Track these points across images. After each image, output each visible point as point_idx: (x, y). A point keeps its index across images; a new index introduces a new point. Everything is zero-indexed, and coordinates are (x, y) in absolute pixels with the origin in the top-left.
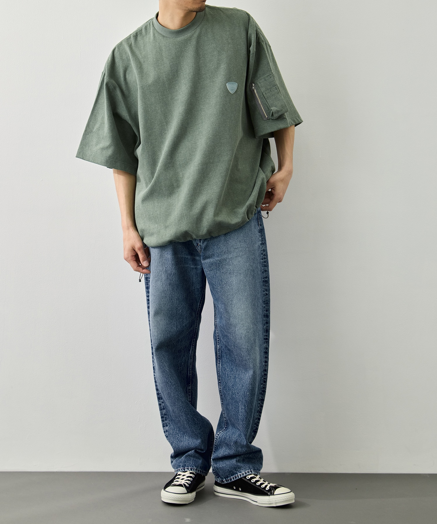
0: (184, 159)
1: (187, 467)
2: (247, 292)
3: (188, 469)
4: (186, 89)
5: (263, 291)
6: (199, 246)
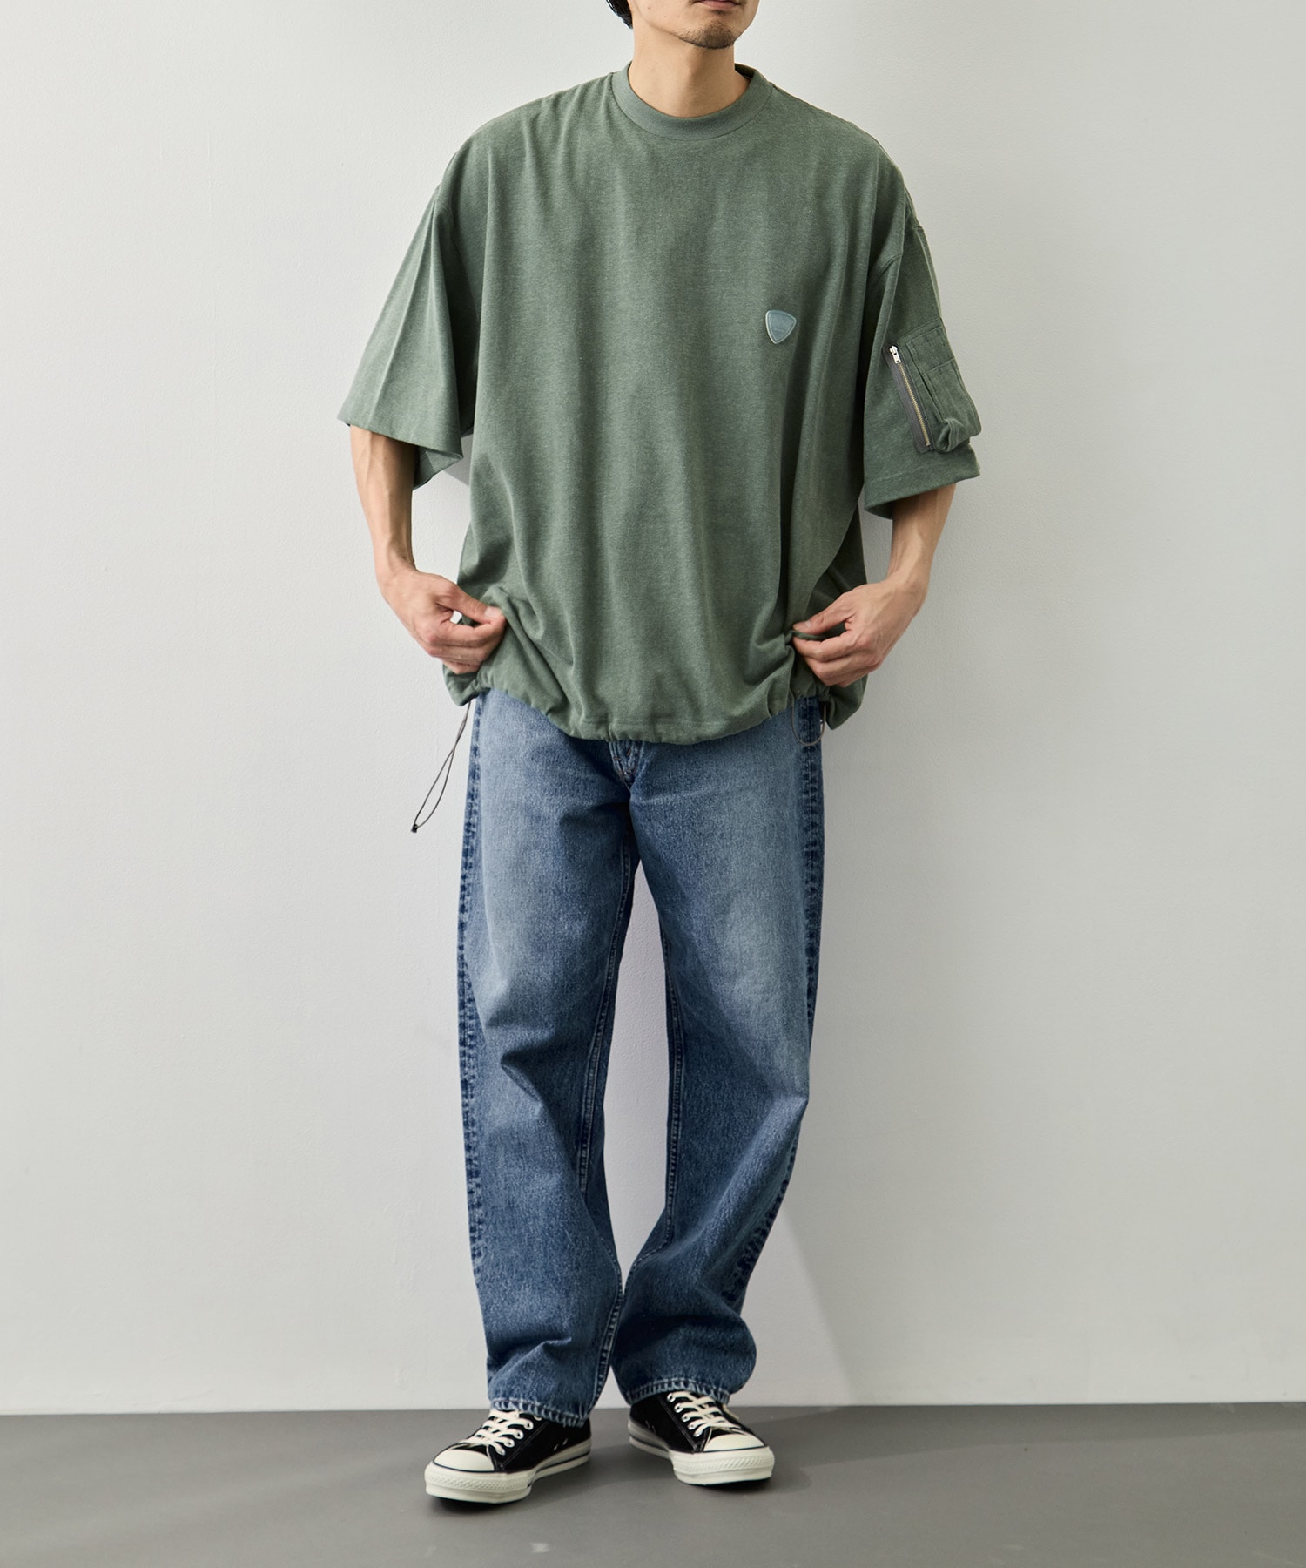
1: (516, 1397)
2: (768, 890)
3: (516, 1404)
5: (807, 882)
6: (632, 755)
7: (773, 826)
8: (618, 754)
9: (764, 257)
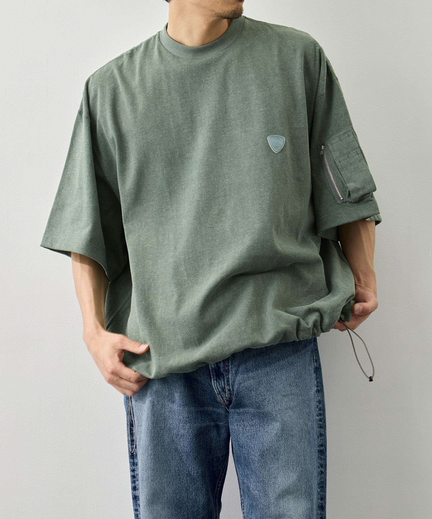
0: (193, 252)
2: (301, 467)
4: (204, 141)
5: (319, 467)
6: (227, 391)
7: (303, 430)
8: (219, 392)
9: (260, 108)
